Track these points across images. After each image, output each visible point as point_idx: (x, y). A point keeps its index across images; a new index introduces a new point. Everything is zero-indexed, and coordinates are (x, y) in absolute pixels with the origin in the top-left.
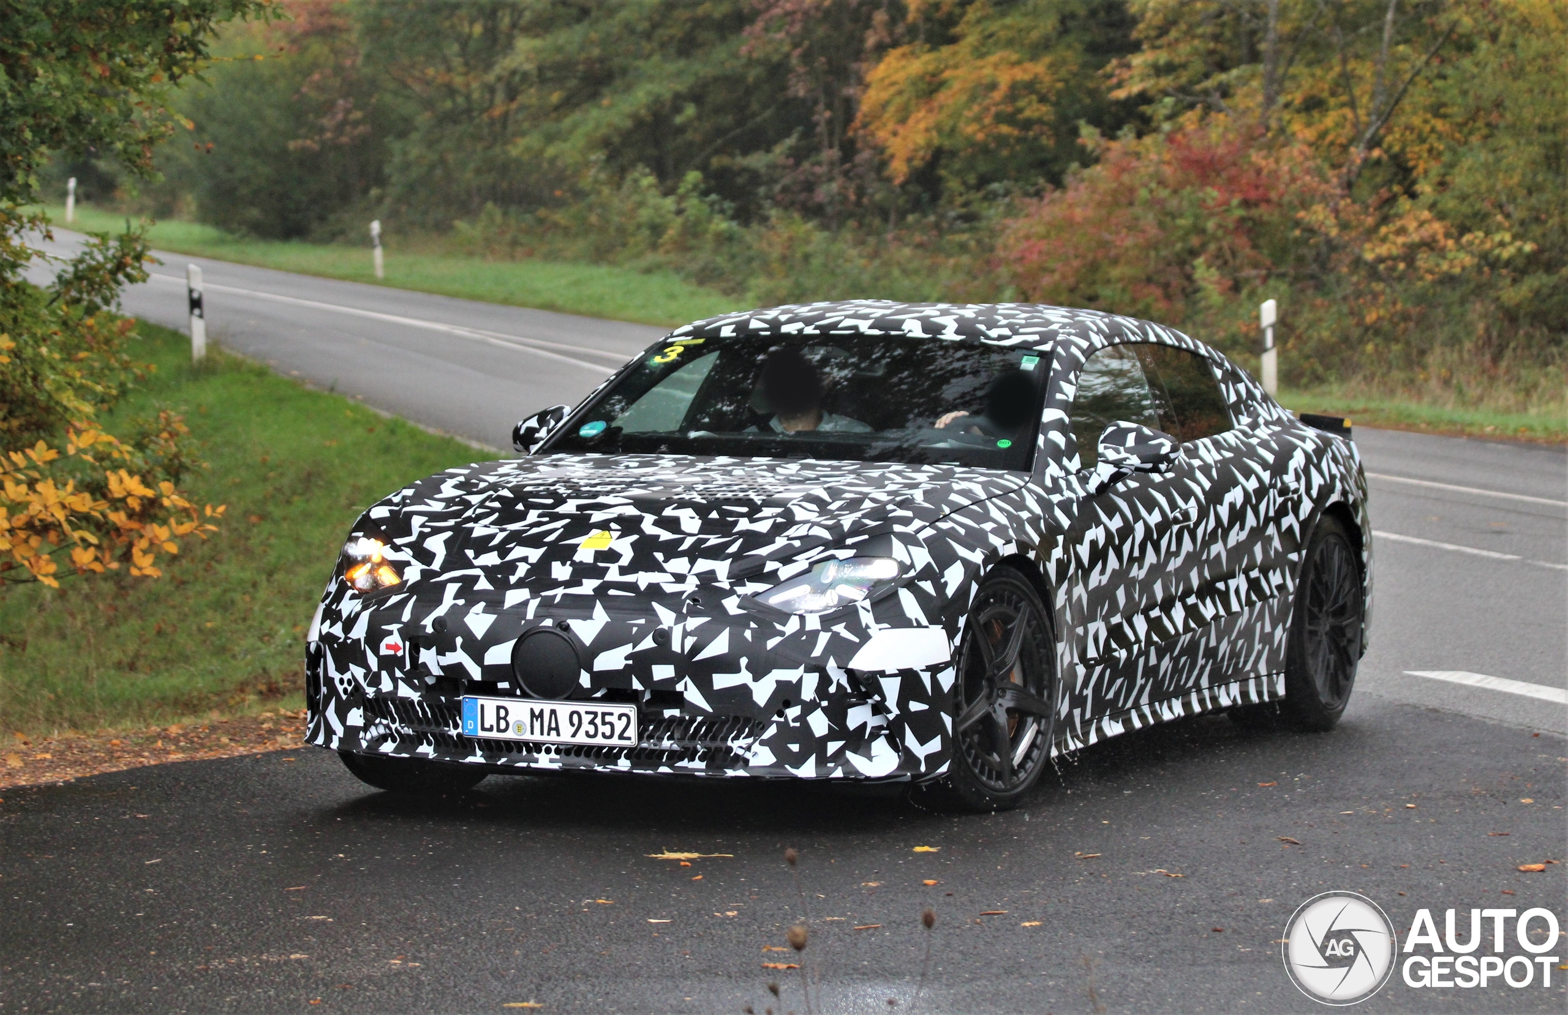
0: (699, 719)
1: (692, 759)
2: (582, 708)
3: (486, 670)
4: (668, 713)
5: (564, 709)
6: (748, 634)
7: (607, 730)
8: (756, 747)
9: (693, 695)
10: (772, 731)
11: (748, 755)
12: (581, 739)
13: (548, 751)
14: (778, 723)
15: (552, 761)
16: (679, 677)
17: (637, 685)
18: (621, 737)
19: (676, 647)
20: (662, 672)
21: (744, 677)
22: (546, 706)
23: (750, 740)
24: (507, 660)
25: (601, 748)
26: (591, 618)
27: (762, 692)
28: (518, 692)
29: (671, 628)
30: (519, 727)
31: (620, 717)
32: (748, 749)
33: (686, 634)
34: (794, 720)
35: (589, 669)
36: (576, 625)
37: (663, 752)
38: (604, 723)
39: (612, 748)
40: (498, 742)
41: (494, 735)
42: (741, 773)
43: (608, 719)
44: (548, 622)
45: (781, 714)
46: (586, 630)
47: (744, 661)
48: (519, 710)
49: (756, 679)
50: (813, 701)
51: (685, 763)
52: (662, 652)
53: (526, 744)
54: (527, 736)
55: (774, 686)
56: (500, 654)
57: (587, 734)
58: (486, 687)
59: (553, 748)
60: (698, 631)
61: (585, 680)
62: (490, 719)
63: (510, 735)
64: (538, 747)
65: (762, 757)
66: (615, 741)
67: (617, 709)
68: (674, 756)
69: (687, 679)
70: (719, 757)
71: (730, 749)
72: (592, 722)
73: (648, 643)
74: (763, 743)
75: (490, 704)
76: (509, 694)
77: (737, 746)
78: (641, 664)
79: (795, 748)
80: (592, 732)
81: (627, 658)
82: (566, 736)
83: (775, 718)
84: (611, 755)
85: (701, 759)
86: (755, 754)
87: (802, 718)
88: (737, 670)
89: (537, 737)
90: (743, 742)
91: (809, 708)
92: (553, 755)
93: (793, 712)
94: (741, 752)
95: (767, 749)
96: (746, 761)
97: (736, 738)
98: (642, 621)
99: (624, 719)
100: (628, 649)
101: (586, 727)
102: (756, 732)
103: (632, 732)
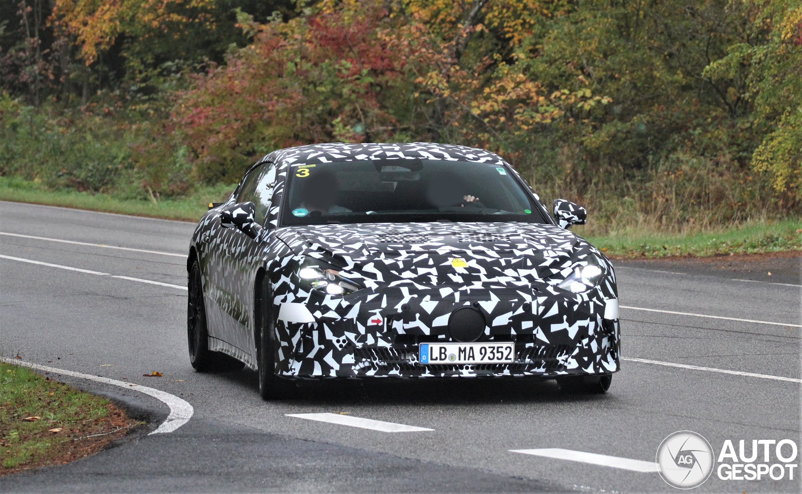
0: (543, 347)
1: (539, 368)
2: (487, 345)
3: (433, 329)
4: (527, 345)
5: (477, 347)
6: (565, 304)
7: (499, 355)
8: (570, 360)
9: (541, 335)
10: (577, 351)
11: (566, 364)
12: (486, 361)
13: (467, 368)
14: (579, 347)
15: (470, 373)
16: (535, 327)
17: (513, 332)
18: (506, 358)
19: (534, 312)
20: (526, 325)
21: (565, 325)
22: (467, 346)
23: (567, 356)
24: (446, 324)
25: (496, 364)
26: (490, 300)
27: (573, 332)
28: (451, 339)
29: (531, 303)
30: (452, 357)
31: (506, 349)
32: (566, 361)
33: (538, 305)
34: (586, 345)
35: (490, 326)
36: (483, 304)
37: (526, 365)
38: (498, 352)
39: (500, 365)
40: (439, 366)
41: (438, 362)
42: (564, 373)
43: (500, 350)
44: (468, 303)
45: (580, 343)
46: (488, 306)
47: (565, 317)
48: (452, 348)
49: (570, 326)
50: (593, 335)
51: (536, 370)
52: (527, 315)
53: (455, 365)
54: (457, 361)
55: (578, 329)
56: (442, 321)
57: (489, 358)
58: (433, 338)
59: (470, 366)
60: (544, 304)
61: (487, 331)
62: (436, 354)
63: (447, 361)
64: (461, 366)
65: (573, 364)
66: (503, 361)
67: (505, 345)
68: (531, 366)
69: (539, 328)
70: (553, 365)
71: (558, 361)
72: (492, 352)
73: (520, 311)
74: (573, 357)
75: (436, 347)
76: (445, 340)
77: (560, 359)
78: (516, 321)
79: (586, 359)
80: (492, 357)
81: (509, 319)
82: (478, 360)
83: (578, 345)
84: (501, 368)
85: (544, 367)
86: (570, 363)
87: (588, 344)
88: (562, 322)
89: (462, 361)
90: (564, 357)
91: (591, 339)
92: (470, 370)
93: (585, 341)
94: (562, 363)
95: (574, 360)
96: (566, 367)
97: (560, 355)
98: (516, 300)
99: (508, 349)
100: (510, 314)
101: (489, 354)
102: (569, 352)
103: (512, 356)
